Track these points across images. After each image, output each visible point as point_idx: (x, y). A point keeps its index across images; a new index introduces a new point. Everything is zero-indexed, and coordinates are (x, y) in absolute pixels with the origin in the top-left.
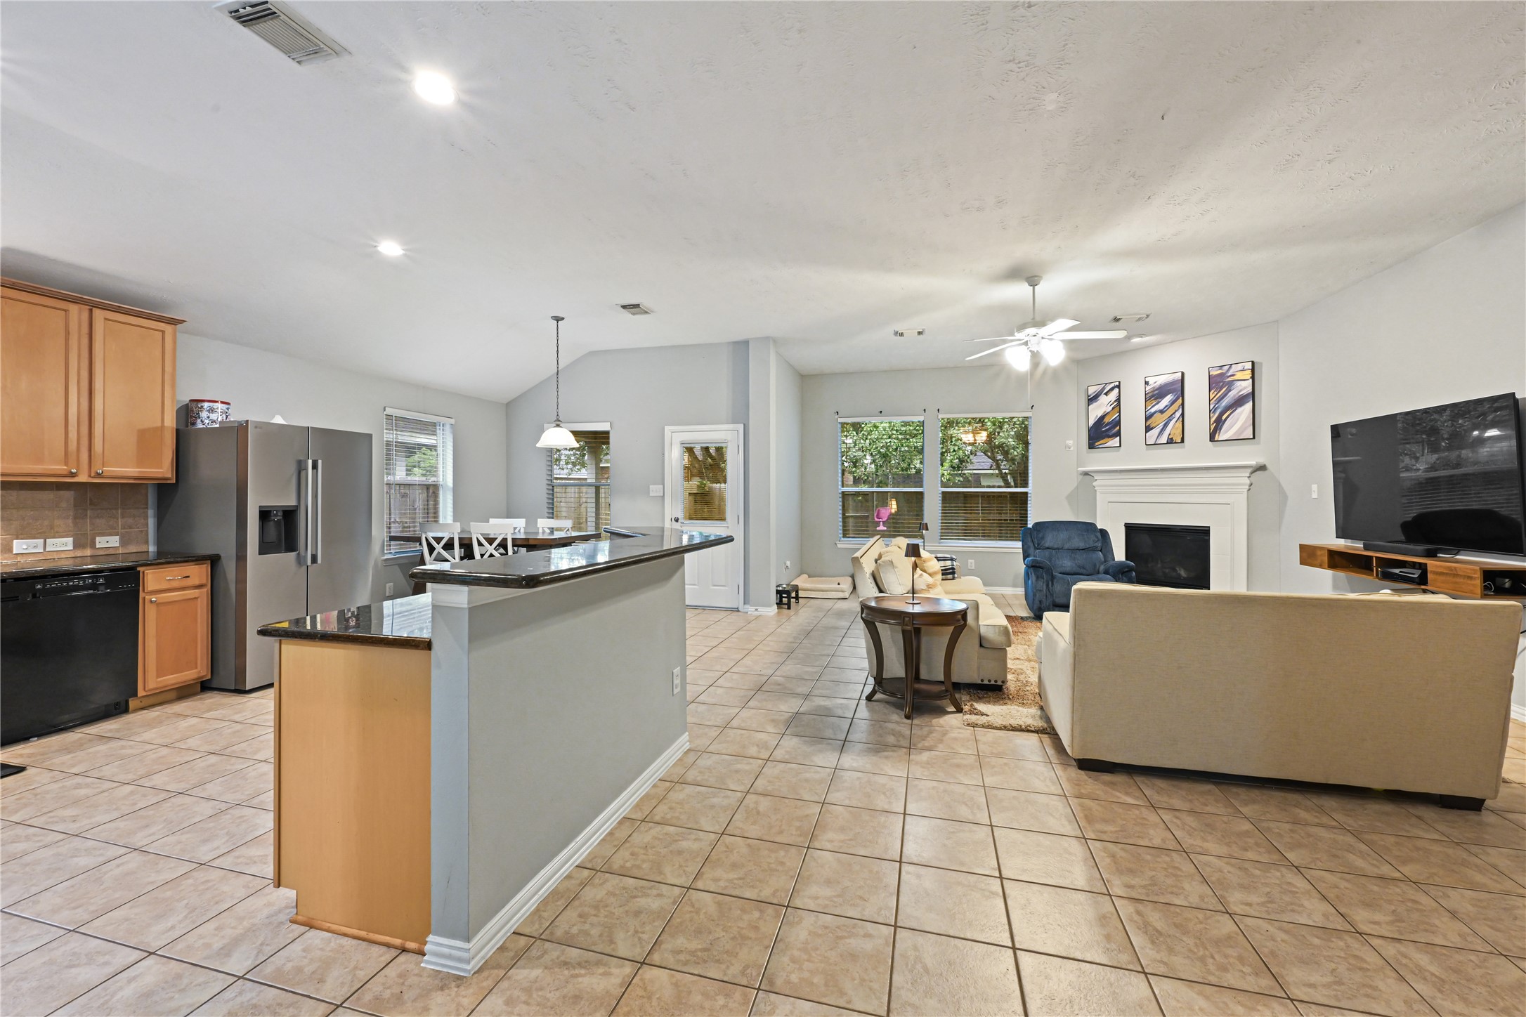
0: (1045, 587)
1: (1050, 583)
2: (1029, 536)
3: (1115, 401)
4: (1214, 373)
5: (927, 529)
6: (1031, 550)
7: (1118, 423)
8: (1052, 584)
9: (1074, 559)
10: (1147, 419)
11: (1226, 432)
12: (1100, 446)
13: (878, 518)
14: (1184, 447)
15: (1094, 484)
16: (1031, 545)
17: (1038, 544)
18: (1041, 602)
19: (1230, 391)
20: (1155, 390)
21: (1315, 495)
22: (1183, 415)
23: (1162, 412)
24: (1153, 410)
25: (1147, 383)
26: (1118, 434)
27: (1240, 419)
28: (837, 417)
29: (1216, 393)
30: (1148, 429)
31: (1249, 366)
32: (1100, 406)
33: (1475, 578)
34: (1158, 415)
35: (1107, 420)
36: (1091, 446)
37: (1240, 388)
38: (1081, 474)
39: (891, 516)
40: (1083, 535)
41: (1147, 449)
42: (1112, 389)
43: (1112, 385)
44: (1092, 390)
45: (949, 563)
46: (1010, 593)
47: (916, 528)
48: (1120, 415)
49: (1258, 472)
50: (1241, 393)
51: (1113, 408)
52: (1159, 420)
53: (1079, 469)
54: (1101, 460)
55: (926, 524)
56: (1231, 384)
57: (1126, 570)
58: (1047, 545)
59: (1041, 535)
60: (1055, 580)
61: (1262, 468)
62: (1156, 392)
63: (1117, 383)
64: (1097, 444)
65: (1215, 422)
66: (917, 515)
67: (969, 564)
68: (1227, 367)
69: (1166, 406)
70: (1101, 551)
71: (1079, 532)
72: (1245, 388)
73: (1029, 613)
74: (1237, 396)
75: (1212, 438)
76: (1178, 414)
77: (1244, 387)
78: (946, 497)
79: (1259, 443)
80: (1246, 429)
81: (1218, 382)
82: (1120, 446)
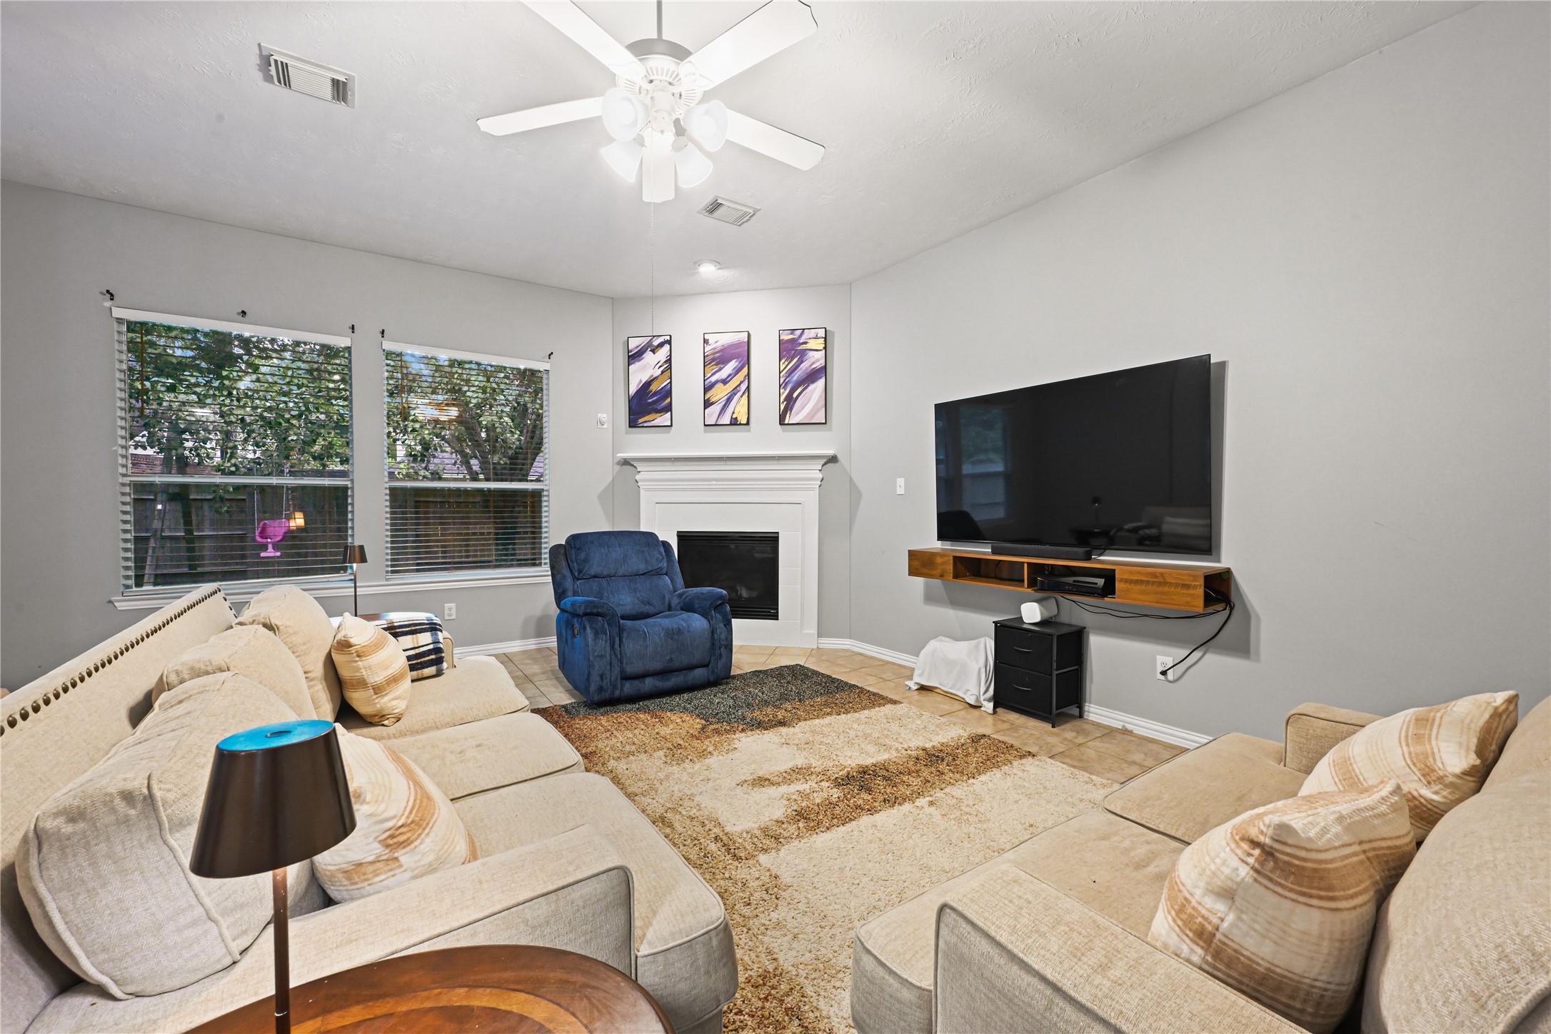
0: (608, 649)
1: (617, 640)
2: (562, 557)
3: (666, 362)
4: (786, 337)
5: (363, 559)
6: (569, 583)
7: (667, 393)
8: (621, 641)
9: (635, 590)
10: (706, 390)
11: (798, 413)
12: (645, 425)
13: (262, 537)
14: (749, 431)
15: (638, 477)
16: (567, 573)
17: (580, 571)
18: (602, 676)
19: (802, 362)
20: (717, 352)
21: (900, 491)
22: (748, 387)
23: (725, 382)
24: (713, 379)
25: (706, 342)
26: (669, 408)
27: (812, 400)
28: (108, 304)
29: (786, 363)
30: (707, 404)
31: (821, 333)
32: (644, 367)
33: (1195, 587)
34: (720, 385)
35: (654, 388)
36: (633, 424)
37: (813, 360)
38: (618, 463)
39: (290, 535)
40: (643, 552)
41: (705, 432)
42: (661, 345)
43: (661, 340)
44: (634, 344)
45: (425, 639)
46: (518, 649)
47: (336, 554)
48: (671, 382)
49: (829, 465)
50: (814, 366)
51: (663, 372)
52: (720, 393)
53: (619, 455)
54: (643, 444)
55: (361, 548)
56: (803, 354)
57: (720, 602)
58: (593, 572)
59: (582, 556)
60: (625, 635)
61: (833, 459)
62: (718, 355)
63: (668, 338)
64: (640, 421)
65: (785, 400)
66: (339, 530)
67: (447, 612)
68: (799, 332)
69: (730, 375)
70: (666, 574)
71: (638, 548)
72: (818, 360)
73: (573, 696)
74: (810, 369)
75: (782, 422)
76: (744, 387)
77: (815, 359)
78: (399, 498)
79: (830, 430)
80: (818, 410)
81: (790, 349)
82: (671, 426)
